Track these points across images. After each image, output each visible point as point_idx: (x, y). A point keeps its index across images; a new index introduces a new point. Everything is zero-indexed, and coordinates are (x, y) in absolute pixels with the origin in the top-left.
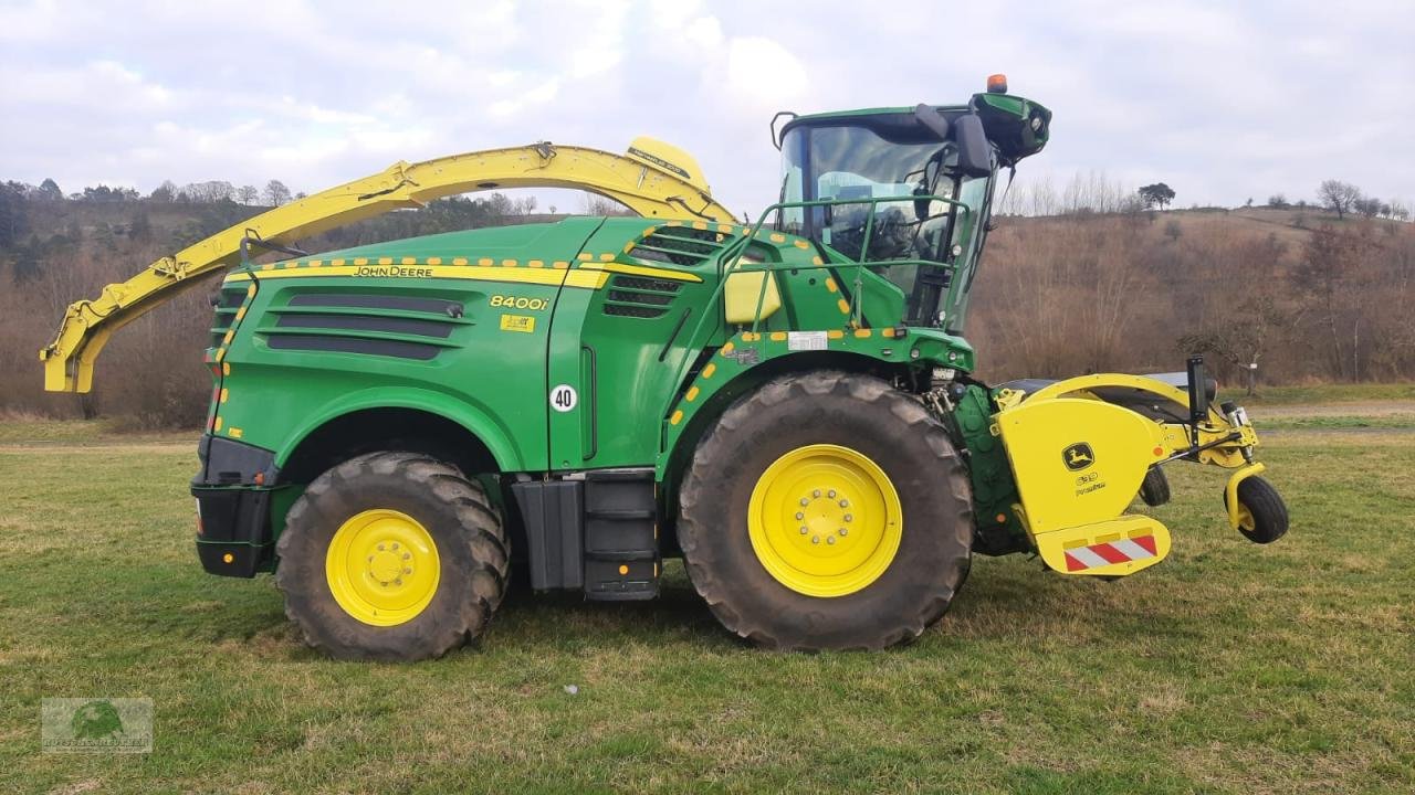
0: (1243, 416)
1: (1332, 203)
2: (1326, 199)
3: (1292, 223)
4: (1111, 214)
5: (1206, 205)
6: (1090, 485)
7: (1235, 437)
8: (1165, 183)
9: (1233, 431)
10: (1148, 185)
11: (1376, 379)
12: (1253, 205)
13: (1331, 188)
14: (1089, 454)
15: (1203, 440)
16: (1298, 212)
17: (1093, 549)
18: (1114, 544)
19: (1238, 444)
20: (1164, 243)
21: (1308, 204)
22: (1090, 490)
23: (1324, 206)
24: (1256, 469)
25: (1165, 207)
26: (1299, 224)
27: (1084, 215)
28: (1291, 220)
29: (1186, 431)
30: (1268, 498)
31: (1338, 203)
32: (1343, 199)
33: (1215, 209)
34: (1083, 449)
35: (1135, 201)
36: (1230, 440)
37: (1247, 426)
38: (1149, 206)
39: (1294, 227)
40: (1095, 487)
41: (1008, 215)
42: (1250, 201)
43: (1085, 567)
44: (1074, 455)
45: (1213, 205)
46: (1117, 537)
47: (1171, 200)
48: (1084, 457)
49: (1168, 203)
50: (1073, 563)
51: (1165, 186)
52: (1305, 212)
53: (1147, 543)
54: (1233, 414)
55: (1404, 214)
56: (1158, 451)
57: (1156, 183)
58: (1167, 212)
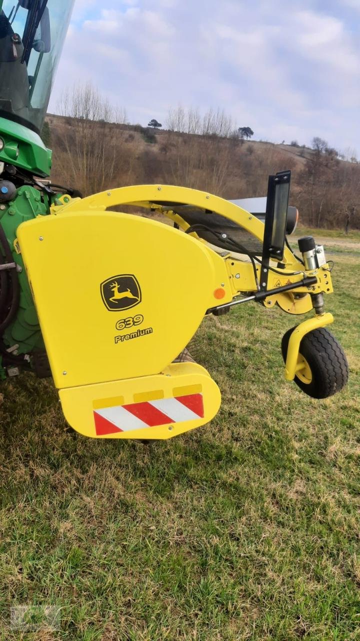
0: (321, 257)
1: (316, 147)
2: (314, 145)
3: (298, 154)
4: (225, 138)
5: (265, 141)
6: (133, 329)
7: (309, 282)
8: (250, 127)
9: (307, 274)
10: (243, 127)
11: (326, 227)
12: (285, 144)
13: (317, 141)
14: (135, 291)
15: (273, 281)
16: (302, 149)
17: (130, 408)
18: (156, 404)
19: (311, 291)
20: (246, 155)
21: (306, 146)
22: (132, 336)
23: (312, 148)
24: (325, 320)
25: (249, 139)
26: (301, 155)
27: (214, 137)
28: (299, 152)
29: (255, 270)
30: (333, 356)
31: (318, 147)
32: (321, 146)
33: (269, 143)
34: (128, 283)
35: (236, 134)
36: (303, 285)
37: (324, 269)
38: (242, 137)
39: (299, 156)
40: (140, 333)
41: (181, 132)
42: (284, 142)
43: (117, 430)
44: (115, 290)
45: (268, 141)
46: (159, 394)
47: (252, 136)
48: (128, 294)
49: (250, 137)
50: (102, 424)
51: (250, 129)
52: (305, 149)
53: (194, 402)
54: (311, 253)
55: (343, 157)
56: (219, 293)
57: (246, 127)
58: (249, 141)
